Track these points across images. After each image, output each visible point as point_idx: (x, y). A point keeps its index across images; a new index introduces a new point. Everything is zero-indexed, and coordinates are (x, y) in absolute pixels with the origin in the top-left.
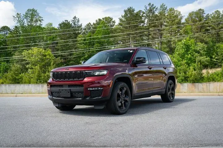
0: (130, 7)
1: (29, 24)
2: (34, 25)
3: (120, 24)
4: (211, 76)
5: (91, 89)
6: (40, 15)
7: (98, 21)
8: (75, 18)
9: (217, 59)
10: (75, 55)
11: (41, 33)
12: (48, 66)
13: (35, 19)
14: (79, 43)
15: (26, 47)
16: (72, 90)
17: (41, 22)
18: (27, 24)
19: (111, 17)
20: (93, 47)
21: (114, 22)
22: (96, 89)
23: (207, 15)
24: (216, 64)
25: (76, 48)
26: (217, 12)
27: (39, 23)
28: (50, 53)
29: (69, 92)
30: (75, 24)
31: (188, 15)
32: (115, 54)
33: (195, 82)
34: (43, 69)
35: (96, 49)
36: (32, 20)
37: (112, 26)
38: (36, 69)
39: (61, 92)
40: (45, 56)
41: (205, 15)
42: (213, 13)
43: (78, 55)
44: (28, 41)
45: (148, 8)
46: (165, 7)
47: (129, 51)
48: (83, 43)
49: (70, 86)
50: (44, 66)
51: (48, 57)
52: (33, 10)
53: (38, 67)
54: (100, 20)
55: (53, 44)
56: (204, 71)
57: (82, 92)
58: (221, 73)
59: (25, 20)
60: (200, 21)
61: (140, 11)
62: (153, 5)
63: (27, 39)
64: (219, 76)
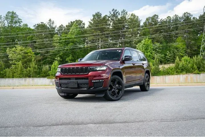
0: (98, 12)
1: (10, 25)
2: (14, 26)
3: (90, 27)
4: (166, 70)
5: (94, 81)
6: (19, 17)
7: (70, 23)
8: (50, 20)
9: (170, 56)
10: (52, 53)
11: (20, 33)
12: (29, 62)
13: (15, 21)
14: (55, 43)
15: (7, 46)
16: (78, 82)
17: (20, 23)
18: (7, 25)
19: (81, 20)
20: (67, 46)
21: (84, 24)
22: (98, 81)
23: (161, 20)
24: (168, 61)
25: (52, 47)
26: (169, 18)
27: (18, 24)
28: (31, 51)
29: (76, 84)
30: (50, 25)
31: (146, 20)
32: (107, 53)
33: (154, 75)
34: (25, 64)
35: (71, 47)
36: (12, 21)
37: (82, 28)
38: (18, 65)
39: (69, 84)
40: (27, 53)
41: (159, 20)
42: (165, 19)
43: (53, 52)
44: (8, 40)
45: (112, 13)
46: (126, 12)
47: (118, 51)
48: (59, 42)
49: (76, 79)
50: (26, 62)
51: (29, 54)
52: (13, 13)
53: (20, 63)
54: (71, 22)
55: (31, 43)
56: (161, 66)
57: (87, 84)
58: (174, 68)
59: (6, 21)
60: (156, 24)
61: (106, 16)
62: (116, 10)
63: (7, 38)
64: (173, 70)
